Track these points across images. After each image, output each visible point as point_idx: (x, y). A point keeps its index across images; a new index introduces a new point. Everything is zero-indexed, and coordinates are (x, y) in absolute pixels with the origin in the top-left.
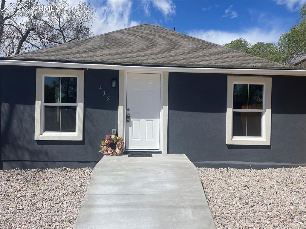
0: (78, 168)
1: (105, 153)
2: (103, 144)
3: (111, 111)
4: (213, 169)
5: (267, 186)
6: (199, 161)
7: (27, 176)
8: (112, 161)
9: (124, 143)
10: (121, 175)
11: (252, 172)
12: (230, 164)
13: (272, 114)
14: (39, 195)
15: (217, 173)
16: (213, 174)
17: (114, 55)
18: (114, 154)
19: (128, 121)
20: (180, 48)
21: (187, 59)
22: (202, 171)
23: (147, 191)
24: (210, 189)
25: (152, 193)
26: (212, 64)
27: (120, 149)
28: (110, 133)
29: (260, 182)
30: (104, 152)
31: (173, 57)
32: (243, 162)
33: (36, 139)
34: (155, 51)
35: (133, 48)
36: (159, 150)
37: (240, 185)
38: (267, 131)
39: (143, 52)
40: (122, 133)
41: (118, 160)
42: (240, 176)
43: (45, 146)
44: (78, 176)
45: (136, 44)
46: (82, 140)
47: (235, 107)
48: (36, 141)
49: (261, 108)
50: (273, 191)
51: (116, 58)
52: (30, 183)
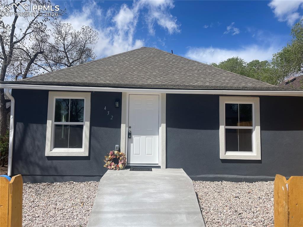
0: (84, 182)
1: (109, 167)
2: (107, 159)
3: (114, 129)
4: (208, 182)
5: (256, 196)
6: (195, 175)
7: (38, 189)
8: (115, 175)
9: (126, 159)
10: (124, 187)
11: (244, 185)
12: (225, 177)
13: (261, 131)
14: (51, 205)
15: (212, 186)
16: (208, 187)
17: (117, 77)
18: (117, 168)
19: (130, 138)
20: (177, 70)
21: (183, 80)
22: (198, 184)
23: (148, 200)
24: (204, 200)
25: (151, 201)
26: (207, 85)
27: (123, 164)
28: (113, 149)
29: (251, 193)
30: (107, 166)
31: (171, 79)
32: (237, 176)
33: (46, 155)
34: (154, 73)
35: (134, 71)
36: (158, 164)
37: (231, 196)
38: (257, 146)
39: (143, 74)
40: (124, 149)
41: (121, 173)
42: (233, 188)
43: (55, 162)
44: (84, 189)
45: (136, 66)
46: (88, 155)
47: (227, 124)
48: (46, 157)
49: (251, 126)
50: (261, 201)
51: (118, 80)
52: (42, 195)
